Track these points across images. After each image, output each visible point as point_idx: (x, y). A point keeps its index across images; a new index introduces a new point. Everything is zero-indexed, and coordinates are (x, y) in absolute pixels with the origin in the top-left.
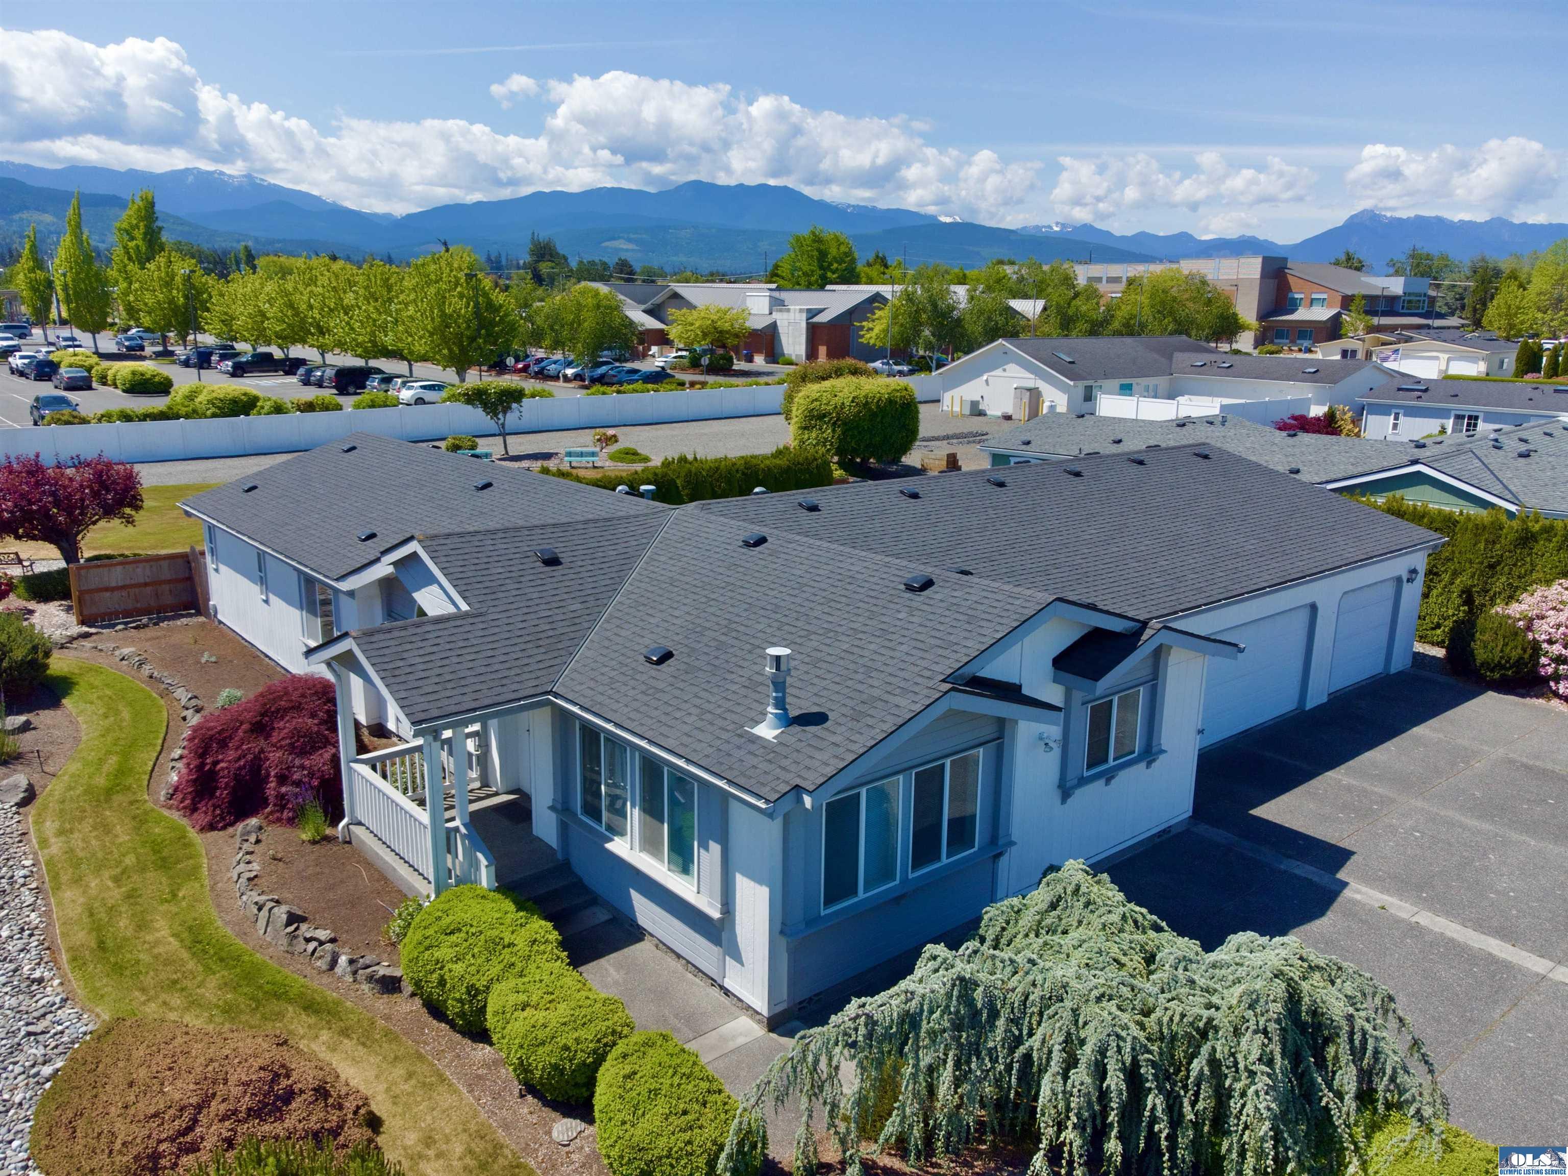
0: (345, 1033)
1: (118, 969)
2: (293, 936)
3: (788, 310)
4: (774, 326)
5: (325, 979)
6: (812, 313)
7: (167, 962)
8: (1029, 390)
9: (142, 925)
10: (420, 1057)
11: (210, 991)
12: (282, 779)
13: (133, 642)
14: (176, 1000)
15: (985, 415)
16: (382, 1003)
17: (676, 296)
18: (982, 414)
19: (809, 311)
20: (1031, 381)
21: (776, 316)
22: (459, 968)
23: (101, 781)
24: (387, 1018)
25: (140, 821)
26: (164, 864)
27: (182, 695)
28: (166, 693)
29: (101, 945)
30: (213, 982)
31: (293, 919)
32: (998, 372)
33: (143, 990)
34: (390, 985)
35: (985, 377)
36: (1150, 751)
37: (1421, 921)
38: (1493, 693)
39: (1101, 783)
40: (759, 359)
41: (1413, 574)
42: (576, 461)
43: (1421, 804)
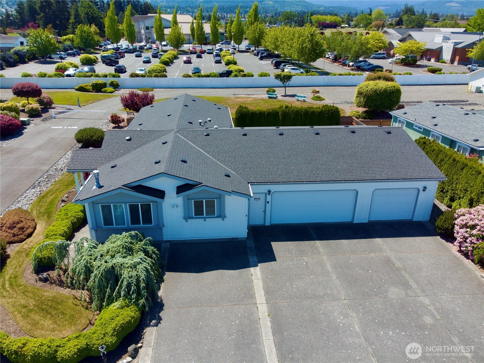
1: (40, 201)
2: (61, 204)
3: (448, 42)
4: (441, 48)
6: (456, 44)
7: (46, 202)
9: (52, 195)
11: (43, 209)
15: (482, 93)
17: (410, 35)
21: (443, 44)
29: (44, 197)
31: (63, 201)
36: (222, 216)
37: (255, 281)
38: (439, 237)
39: (202, 220)
40: (433, 60)
41: (425, 189)
42: (300, 99)
43: (325, 258)
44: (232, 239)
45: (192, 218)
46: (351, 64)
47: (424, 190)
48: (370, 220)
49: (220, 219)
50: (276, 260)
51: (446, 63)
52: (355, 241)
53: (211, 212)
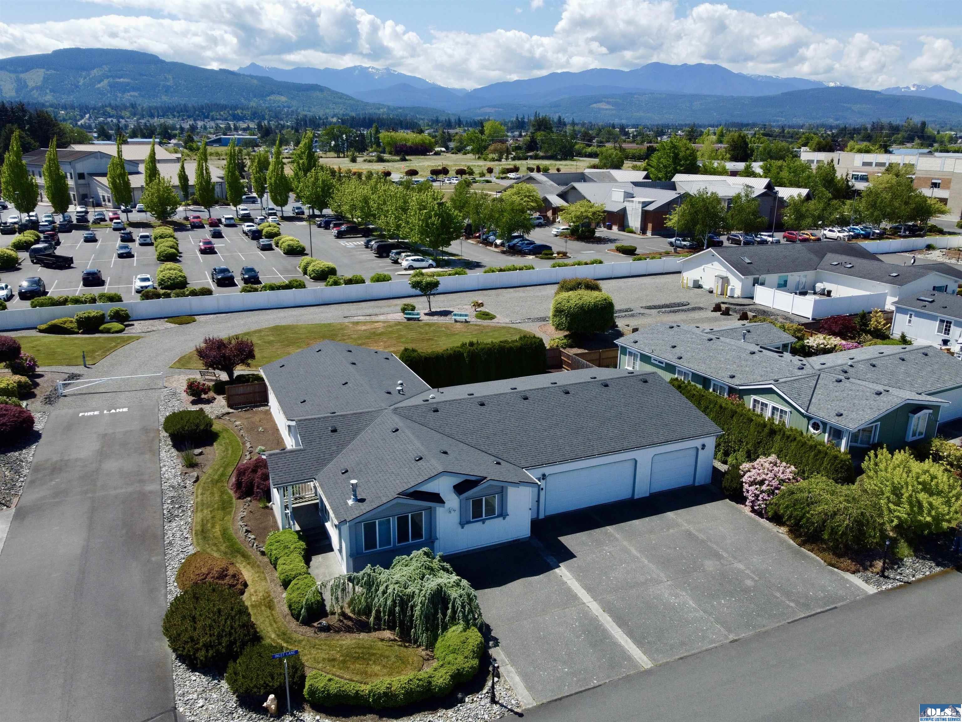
0: (249, 564)
1: (205, 538)
2: (246, 536)
3: (632, 201)
4: (624, 210)
5: (251, 549)
6: (646, 204)
7: (216, 538)
8: (722, 278)
9: (213, 526)
10: (263, 573)
11: (223, 548)
12: (258, 487)
13: (240, 418)
14: (215, 549)
15: (702, 288)
16: (261, 558)
17: (574, 188)
18: (700, 287)
19: (643, 203)
20: (724, 272)
21: (626, 204)
22: (275, 552)
23: (216, 477)
24: (260, 562)
25: (223, 493)
26: (224, 509)
27: (248, 445)
28: (244, 443)
29: (203, 531)
30: (224, 545)
31: (247, 531)
32: (709, 265)
33: (209, 544)
34: (263, 553)
35: (703, 267)
36: (503, 514)
37: (568, 582)
38: (727, 500)
39: (481, 523)
40: (615, 228)
41: (703, 446)
42: (458, 318)
43: (625, 543)
44: (514, 541)
45: (469, 522)
46: (498, 242)
47: (703, 449)
48: (652, 491)
49: (501, 519)
50: (575, 557)
51: (635, 233)
52: (647, 519)
53: (491, 512)
